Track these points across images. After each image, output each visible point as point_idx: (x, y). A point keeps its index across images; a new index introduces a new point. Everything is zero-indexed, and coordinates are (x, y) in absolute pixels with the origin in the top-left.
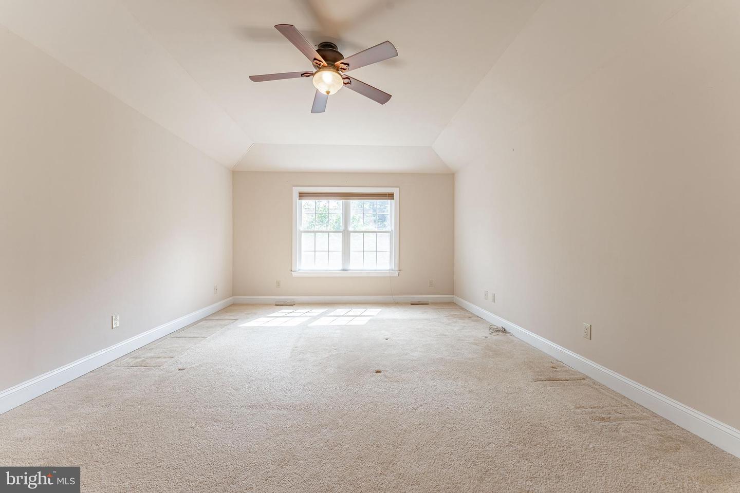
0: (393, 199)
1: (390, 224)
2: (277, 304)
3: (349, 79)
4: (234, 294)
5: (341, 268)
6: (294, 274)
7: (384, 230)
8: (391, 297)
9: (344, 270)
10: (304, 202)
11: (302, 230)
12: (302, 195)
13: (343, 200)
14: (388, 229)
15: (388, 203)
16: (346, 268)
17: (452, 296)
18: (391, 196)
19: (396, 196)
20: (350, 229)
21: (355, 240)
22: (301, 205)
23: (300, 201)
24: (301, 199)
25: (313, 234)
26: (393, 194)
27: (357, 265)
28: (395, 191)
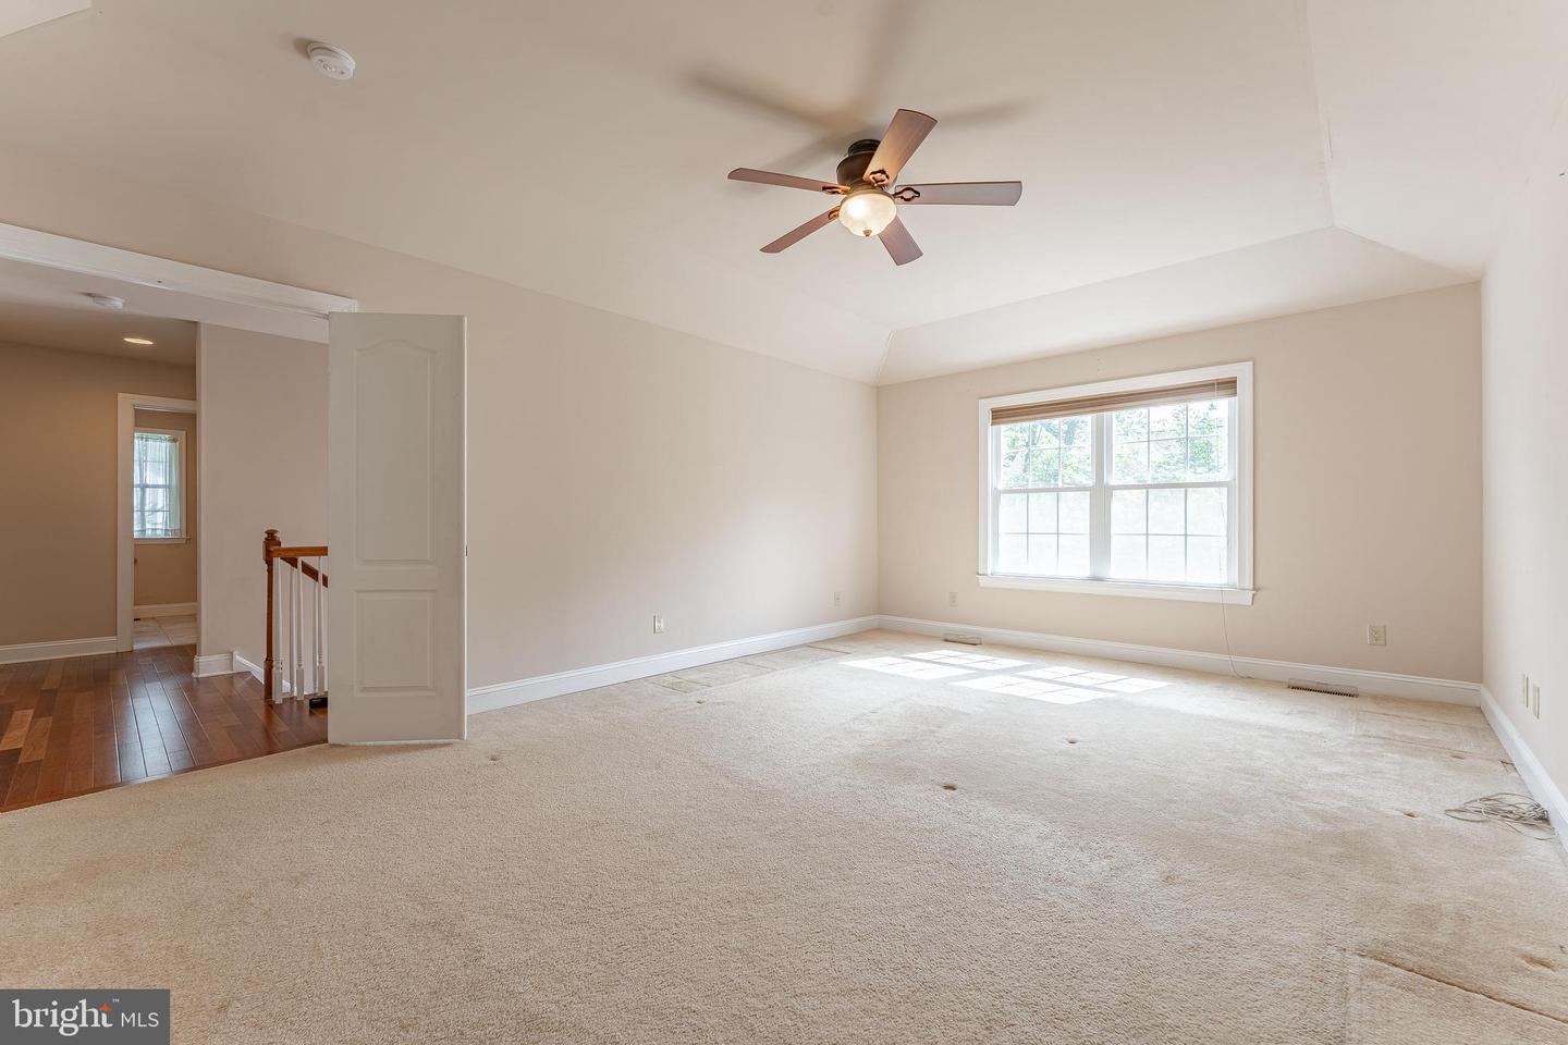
0: (1235, 394)
1: (1225, 463)
2: (949, 638)
3: (912, 189)
4: (880, 610)
5: (1087, 573)
6: (983, 581)
7: (1212, 477)
8: (1226, 657)
9: (1095, 579)
10: (1006, 430)
11: (1001, 487)
12: (999, 415)
13: (1095, 415)
14: (1224, 475)
15: (1222, 406)
16: (1101, 575)
17: (1474, 686)
18: (1229, 386)
19: (1245, 386)
20: (1113, 479)
21: (1124, 509)
22: (998, 435)
23: (994, 427)
24: (999, 423)
25: (1025, 495)
26: (1235, 382)
27: (1129, 567)
28: (1243, 372)
